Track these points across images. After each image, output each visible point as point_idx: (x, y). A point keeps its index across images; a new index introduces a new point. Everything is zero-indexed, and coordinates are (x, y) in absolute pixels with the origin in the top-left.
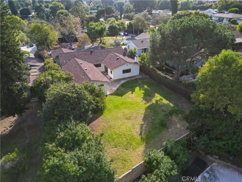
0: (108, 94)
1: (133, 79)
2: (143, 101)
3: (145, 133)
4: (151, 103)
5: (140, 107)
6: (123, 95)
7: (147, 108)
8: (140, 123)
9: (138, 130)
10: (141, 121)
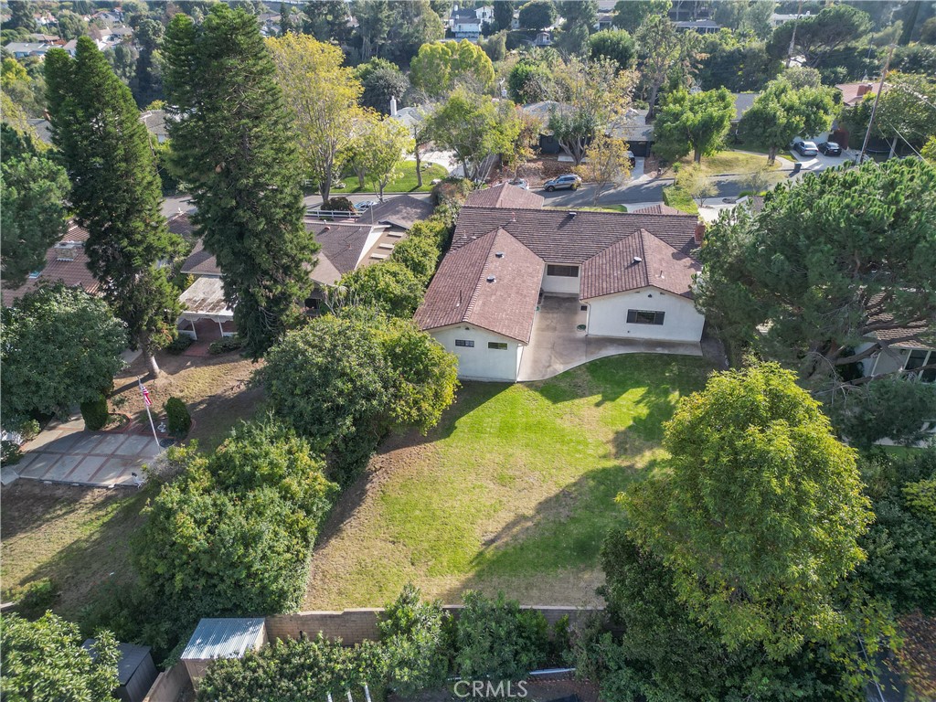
0: (518, 380)
1: (659, 351)
2: (607, 442)
3: (507, 544)
4: (625, 464)
5: (577, 459)
6: (564, 400)
7: (592, 474)
8: (521, 511)
9: (494, 527)
10: (534, 504)
